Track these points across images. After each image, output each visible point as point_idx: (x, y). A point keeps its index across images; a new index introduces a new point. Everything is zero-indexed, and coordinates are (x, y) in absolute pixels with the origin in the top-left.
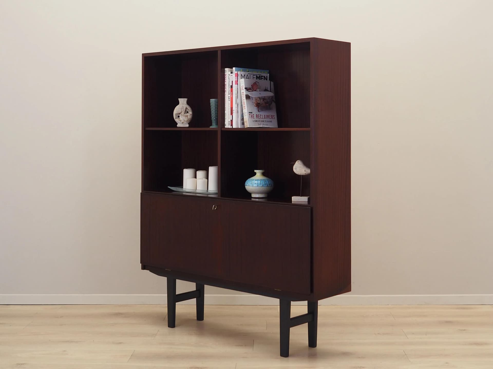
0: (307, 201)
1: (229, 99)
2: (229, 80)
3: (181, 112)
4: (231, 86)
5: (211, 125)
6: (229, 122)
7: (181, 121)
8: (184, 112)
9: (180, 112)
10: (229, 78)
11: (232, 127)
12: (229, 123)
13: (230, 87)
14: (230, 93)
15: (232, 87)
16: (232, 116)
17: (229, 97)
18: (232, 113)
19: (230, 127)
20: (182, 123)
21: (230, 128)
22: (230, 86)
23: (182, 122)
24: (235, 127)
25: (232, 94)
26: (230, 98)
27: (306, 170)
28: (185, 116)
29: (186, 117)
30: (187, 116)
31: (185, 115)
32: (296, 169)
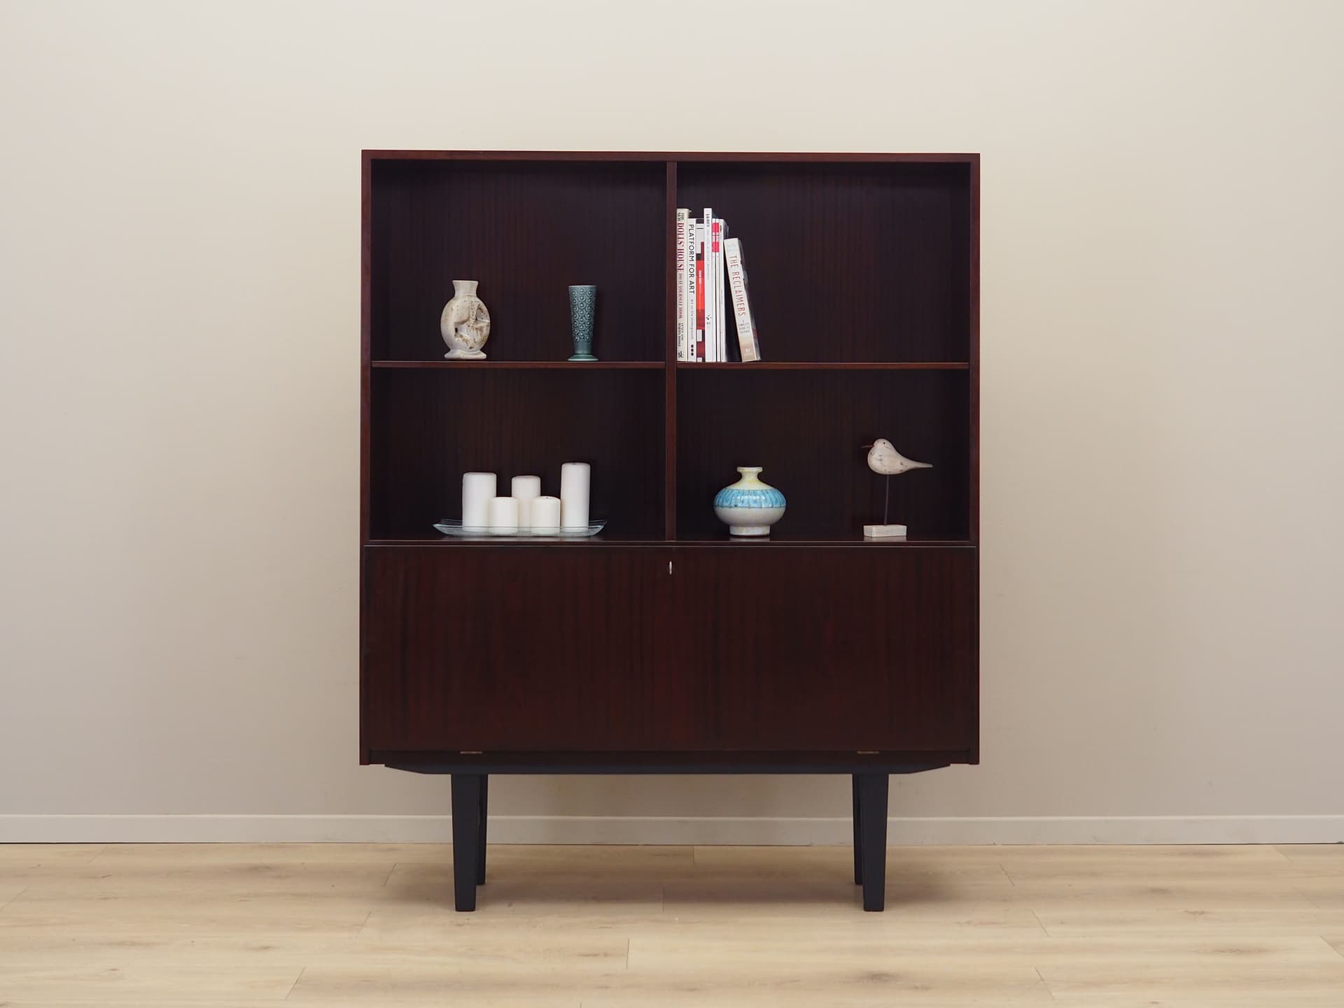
0: (905, 534)
1: (692, 287)
2: (692, 241)
3: (469, 318)
4: (697, 255)
5: (573, 354)
6: (692, 346)
7: (467, 341)
8: (474, 317)
9: (465, 318)
10: (692, 235)
11: (704, 359)
12: (692, 350)
13: (695, 259)
14: (695, 273)
15: (700, 257)
16: (700, 332)
17: (692, 283)
18: (701, 323)
19: (693, 359)
20: (471, 348)
21: (697, 364)
22: (695, 255)
23: (470, 345)
24: (715, 361)
25: (700, 276)
26: (695, 285)
27: (903, 462)
28: (476, 329)
29: (479, 332)
30: (481, 329)
31: (476, 326)
32: (881, 460)
